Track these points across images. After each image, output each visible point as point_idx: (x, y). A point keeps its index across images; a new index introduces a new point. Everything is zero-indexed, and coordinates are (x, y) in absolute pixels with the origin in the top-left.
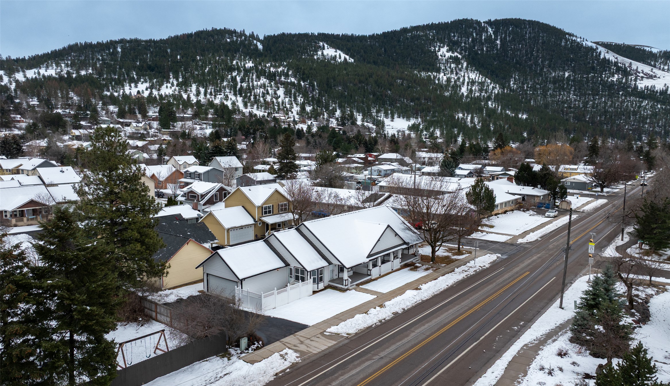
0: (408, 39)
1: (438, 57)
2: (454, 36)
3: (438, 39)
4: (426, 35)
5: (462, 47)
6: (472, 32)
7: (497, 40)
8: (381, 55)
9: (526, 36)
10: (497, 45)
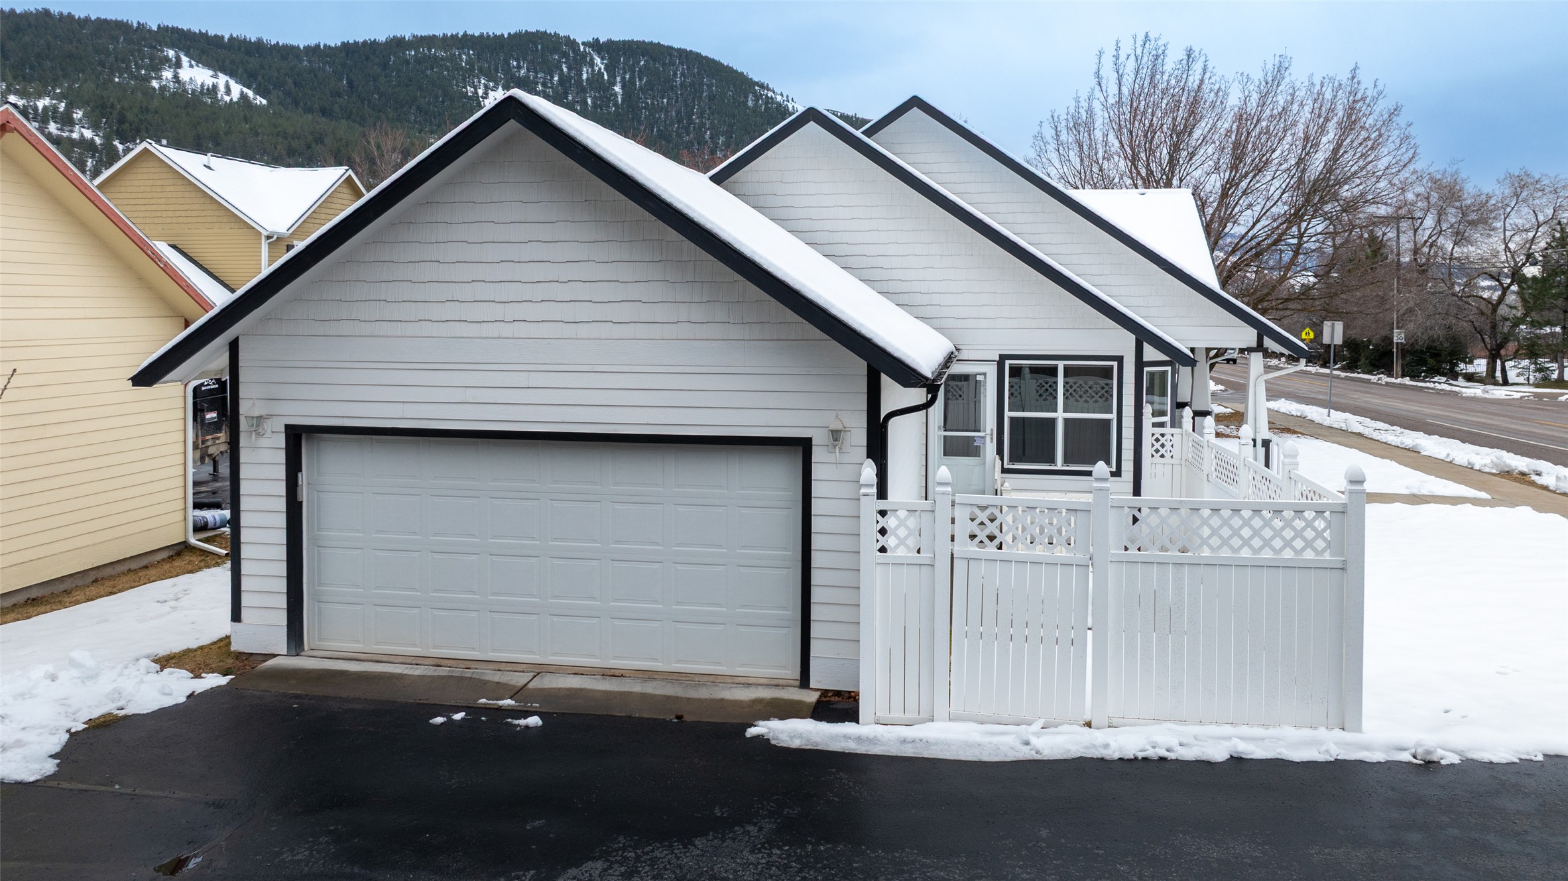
0: (407, 62)
2: (519, 67)
3: (481, 71)
4: (452, 58)
6: (559, 61)
7: (614, 84)
8: (339, 95)
9: (676, 82)
10: (615, 95)
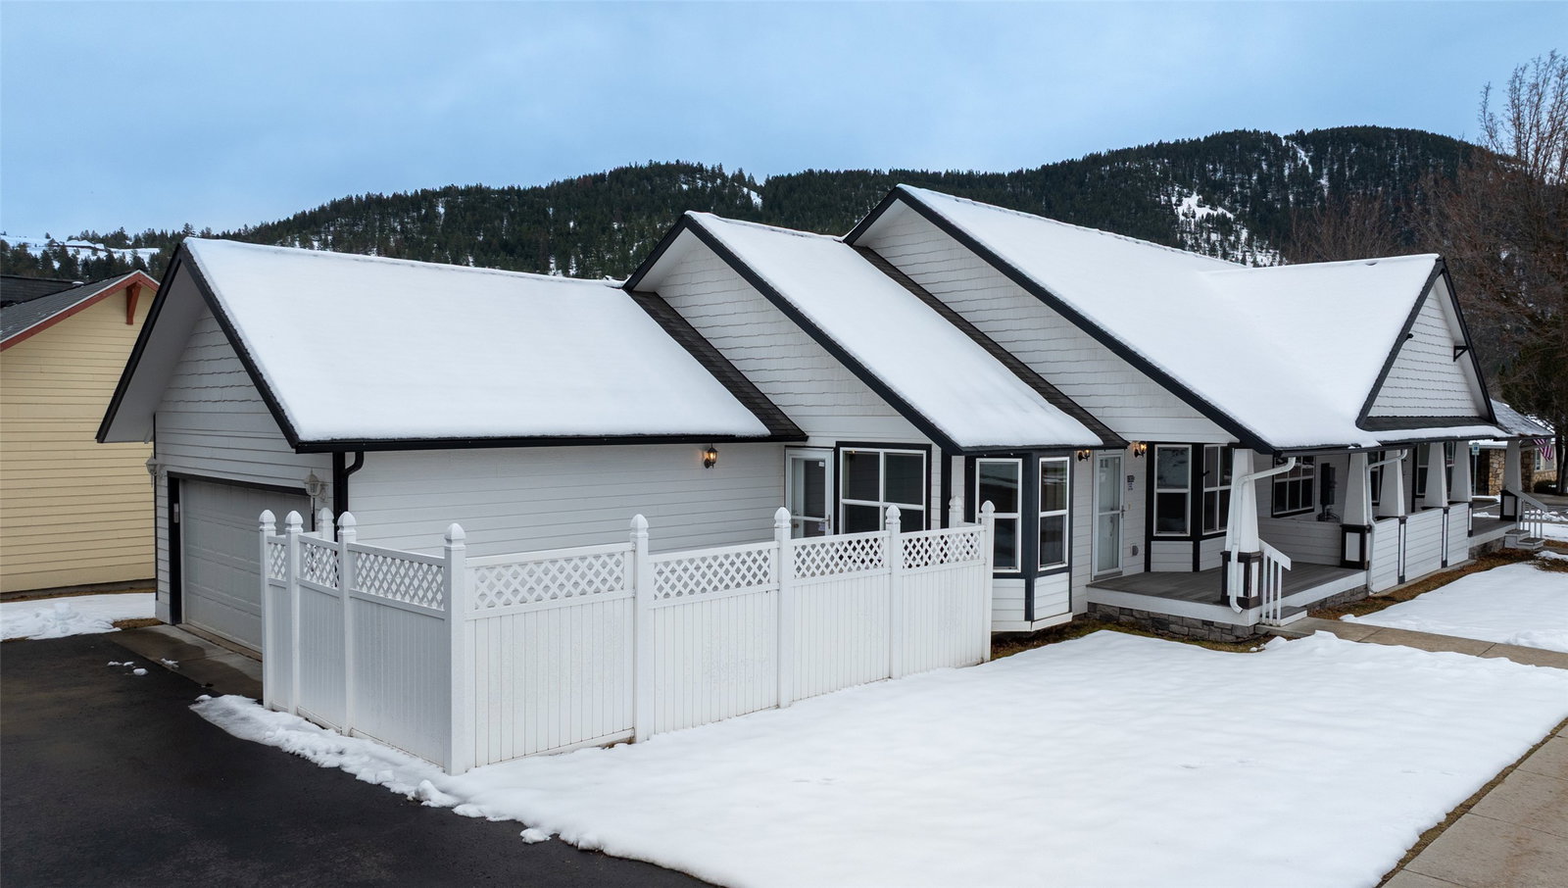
0: (1102, 178)
1: (1177, 216)
2: (1215, 170)
3: (1175, 178)
4: (1147, 169)
5: (1234, 195)
6: (1259, 160)
7: (1321, 177)
9: (1394, 167)
10: (1321, 188)
